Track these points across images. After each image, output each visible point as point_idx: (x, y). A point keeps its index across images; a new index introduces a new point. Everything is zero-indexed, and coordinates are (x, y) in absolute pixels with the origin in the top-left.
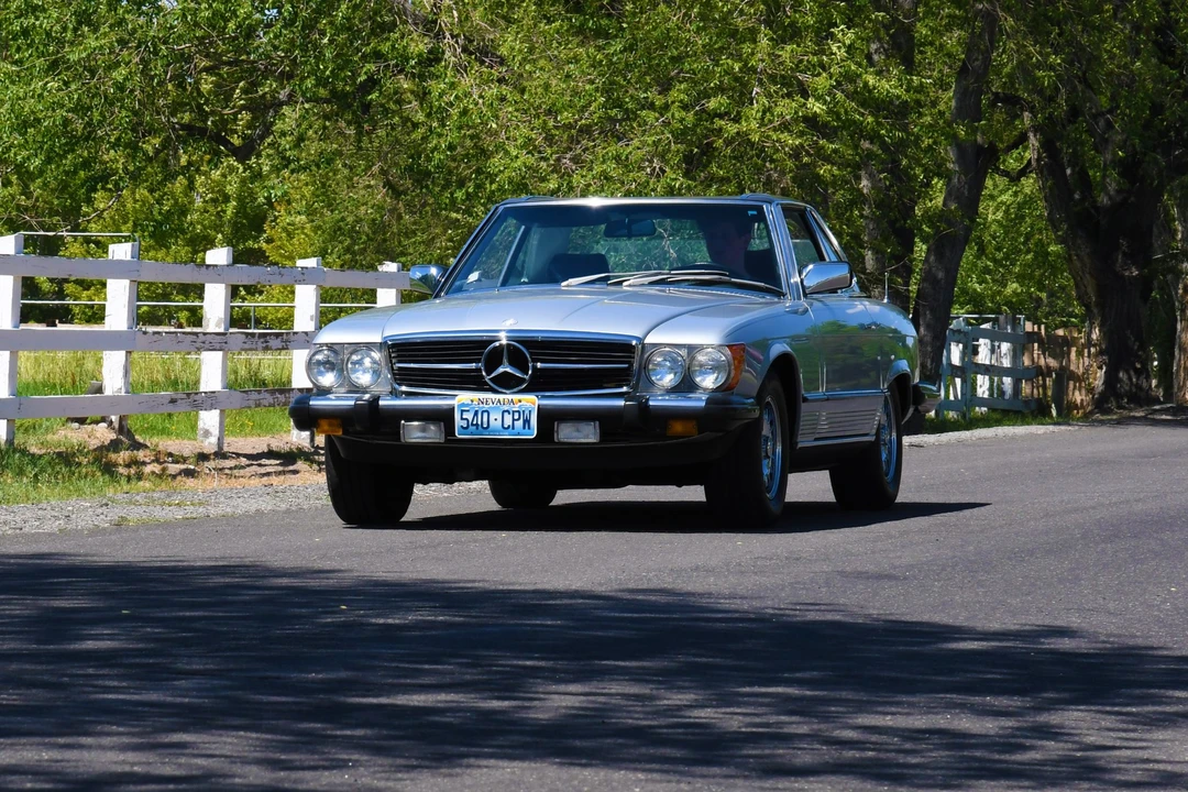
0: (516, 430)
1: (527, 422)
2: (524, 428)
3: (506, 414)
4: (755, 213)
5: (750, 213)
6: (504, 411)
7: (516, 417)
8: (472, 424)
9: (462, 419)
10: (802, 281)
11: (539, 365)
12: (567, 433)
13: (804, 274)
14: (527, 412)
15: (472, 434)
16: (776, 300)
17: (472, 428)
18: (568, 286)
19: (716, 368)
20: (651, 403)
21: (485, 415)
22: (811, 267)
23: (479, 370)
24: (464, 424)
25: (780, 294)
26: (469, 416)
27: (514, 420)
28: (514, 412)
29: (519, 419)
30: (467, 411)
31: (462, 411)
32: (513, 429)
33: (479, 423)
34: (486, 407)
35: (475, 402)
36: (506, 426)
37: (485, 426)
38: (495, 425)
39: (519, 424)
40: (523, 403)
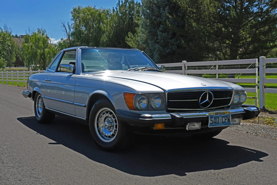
2: (228, 122)
3: (223, 117)
7: (226, 118)
8: (214, 122)
9: (211, 120)
14: (229, 117)
15: (214, 126)
17: (214, 124)
21: (218, 118)
24: (211, 122)
26: (213, 119)
27: (225, 120)
28: (225, 116)
29: (226, 119)
30: (212, 117)
31: (211, 118)
32: (225, 123)
33: (216, 121)
34: (218, 116)
35: (214, 114)
36: (223, 122)
37: (218, 122)
38: (220, 121)
39: (227, 121)
40: (227, 113)
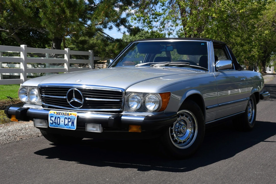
1: (73, 123)
2: (72, 126)
3: (66, 119)
4: (204, 44)
5: (202, 44)
7: (69, 121)
8: (54, 123)
9: (51, 120)
10: (215, 66)
11: (87, 99)
12: (90, 128)
13: (216, 64)
14: (73, 119)
15: (54, 126)
16: (204, 72)
17: (54, 124)
19: (155, 102)
20: (123, 118)
21: (59, 119)
22: (219, 61)
23: (66, 99)
24: (51, 122)
25: (206, 70)
26: (53, 119)
27: (68, 122)
28: (69, 118)
29: (70, 122)
30: (53, 117)
31: (51, 117)
32: (68, 125)
33: (56, 122)
34: (59, 116)
35: (55, 114)
36: (65, 124)
37: (58, 123)
38: (62, 123)
39: (70, 124)
40: (72, 115)
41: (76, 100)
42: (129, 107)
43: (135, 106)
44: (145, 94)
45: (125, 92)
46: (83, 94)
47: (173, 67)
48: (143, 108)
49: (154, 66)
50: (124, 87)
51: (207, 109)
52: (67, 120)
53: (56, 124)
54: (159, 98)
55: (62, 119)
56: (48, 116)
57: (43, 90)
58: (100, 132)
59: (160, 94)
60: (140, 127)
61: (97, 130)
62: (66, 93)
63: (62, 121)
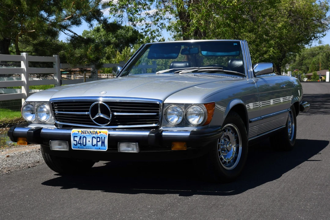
0: (98, 147)
1: (103, 143)
2: (102, 146)
3: (94, 139)
4: (236, 44)
5: (234, 44)
6: (93, 137)
7: (98, 140)
8: (79, 143)
9: (74, 140)
10: (253, 70)
11: (115, 114)
12: (124, 148)
13: (254, 68)
14: (103, 138)
15: (79, 148)
16: (242, 78)
17: (79, 145)
18: (158, 74)
19: (199, 114)
20: (163, 134)
21: (84, 139)
22: (257, 65)
23: (88, 115)
24: (75, 143)
25: (244, 76)
26: (77, 139)
27: (97, 142)
28: (97, 137)
30: (77, 137)
31: (74, 137)
32: (97, 146)
33: (82, 143)
34: (85, 135)
35: (80, 133)
36: (94, 144)
37: (84, 144)
38: (89, 144)
39: (100, 144)
40: (101, 133)
41: (102, 116)
42: (168, 121)
43: (175, 120)
44: (187, 106)
45: (163, 104)
46: (111, 108)
47: (203, 73)
48: (185, 123)
49: (180, 73)
50: (161, 98)
51: (251, 122)
52: (96, 139)
53: (81, 145)
54: (203, 110)
55: (89, 139)
56: (70, 136)
57: (55, 106)
58: (137, 152)
59: (204, 104)
60: (185, 143)
61: (133, 150)
62: (89, 108)
63: (89, 141)
